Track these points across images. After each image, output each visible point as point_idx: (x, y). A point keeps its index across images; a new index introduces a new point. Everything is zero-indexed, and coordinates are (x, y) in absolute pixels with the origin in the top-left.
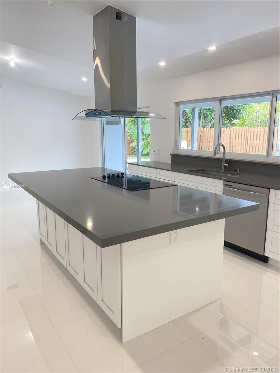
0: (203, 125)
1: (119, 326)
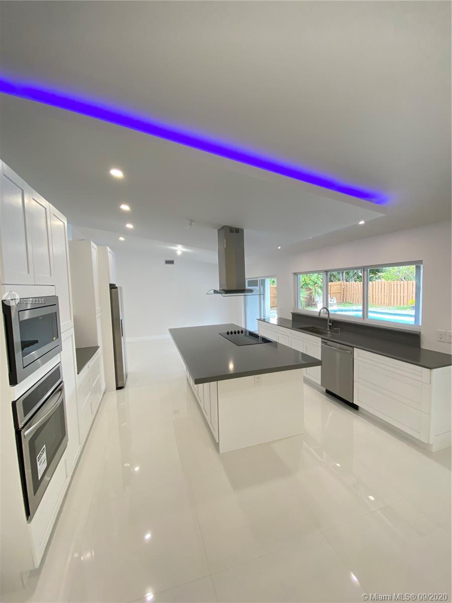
1: (217, 441)
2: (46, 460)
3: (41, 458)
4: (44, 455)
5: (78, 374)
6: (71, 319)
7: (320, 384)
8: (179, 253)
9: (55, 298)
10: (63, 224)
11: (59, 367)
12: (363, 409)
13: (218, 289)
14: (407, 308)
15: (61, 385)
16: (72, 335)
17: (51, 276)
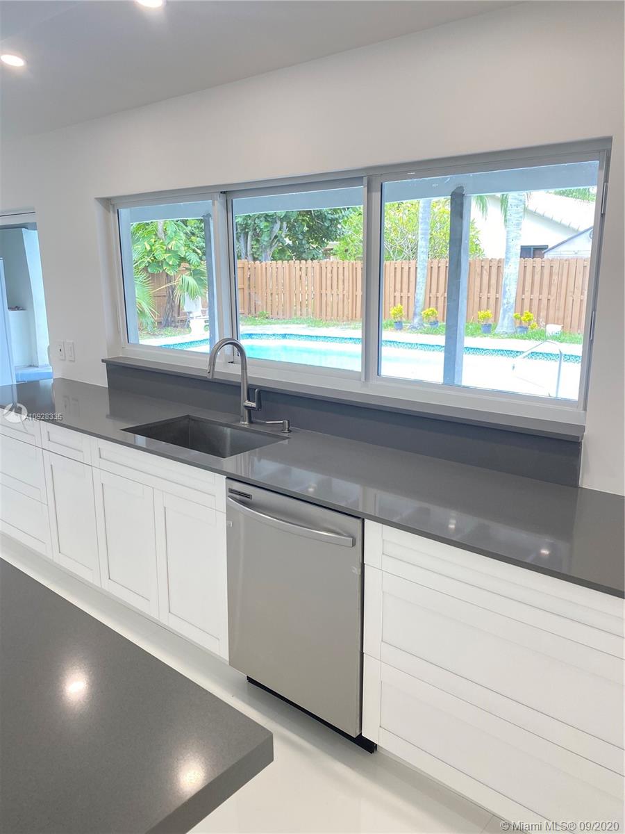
0: (253, 254)
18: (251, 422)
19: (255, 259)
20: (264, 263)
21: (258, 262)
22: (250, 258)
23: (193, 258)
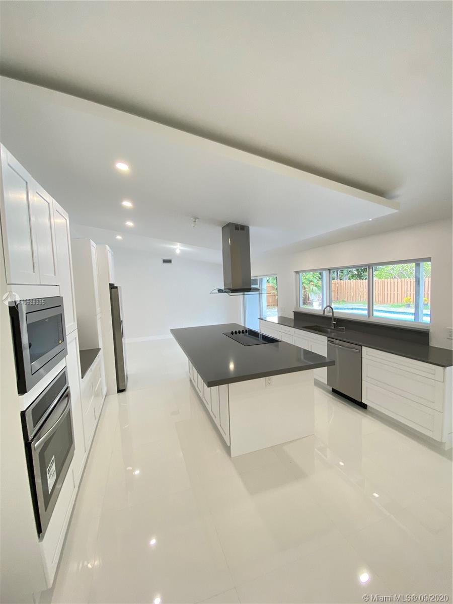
1: (229, 445)
2: (55, 472)
3: (51, 470)
4: (54, 467)
5: (82, 378)
6: (74, 321)
7: (326, 383)
8: (178, 252)
9: (60, 298)
10: (65, 221)
11: (65, 372)
12: (371, 408)
13: (222, 288)
14: (402, 306)
15: (67, 391)
16: (76, 338)
17: (55, 275)
18: (334, 327)
19: (341, 280)
20: (344, 281)
21: (342, 281)
22: (339, 279)
23: (315, 281)
